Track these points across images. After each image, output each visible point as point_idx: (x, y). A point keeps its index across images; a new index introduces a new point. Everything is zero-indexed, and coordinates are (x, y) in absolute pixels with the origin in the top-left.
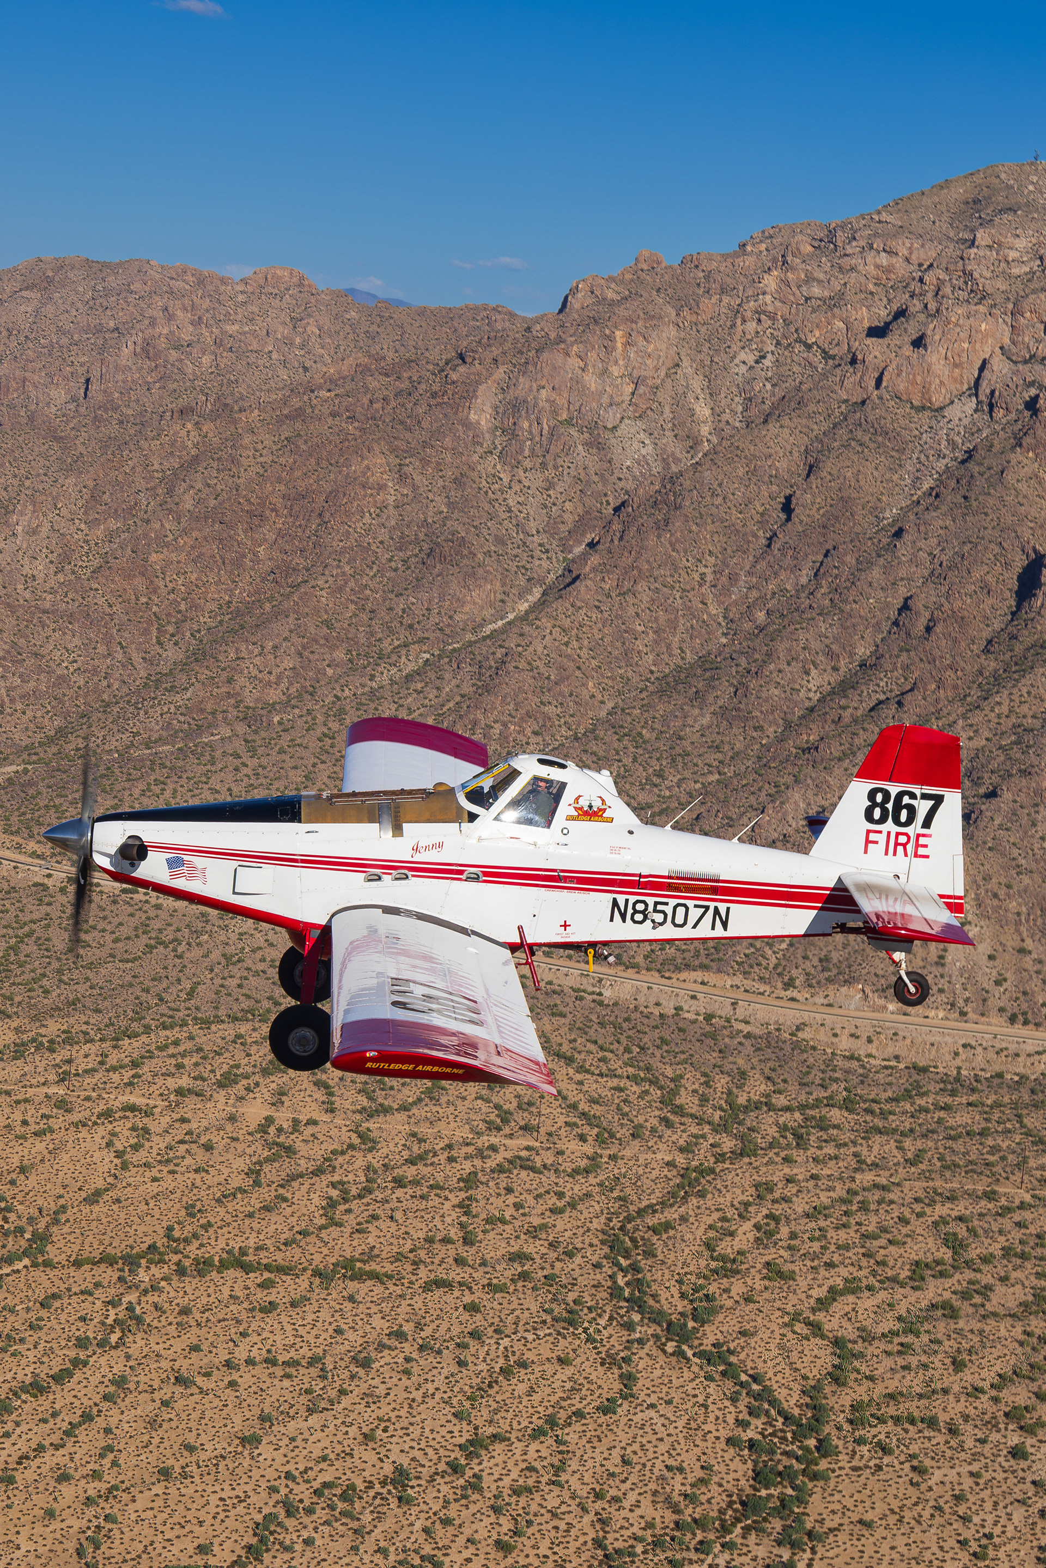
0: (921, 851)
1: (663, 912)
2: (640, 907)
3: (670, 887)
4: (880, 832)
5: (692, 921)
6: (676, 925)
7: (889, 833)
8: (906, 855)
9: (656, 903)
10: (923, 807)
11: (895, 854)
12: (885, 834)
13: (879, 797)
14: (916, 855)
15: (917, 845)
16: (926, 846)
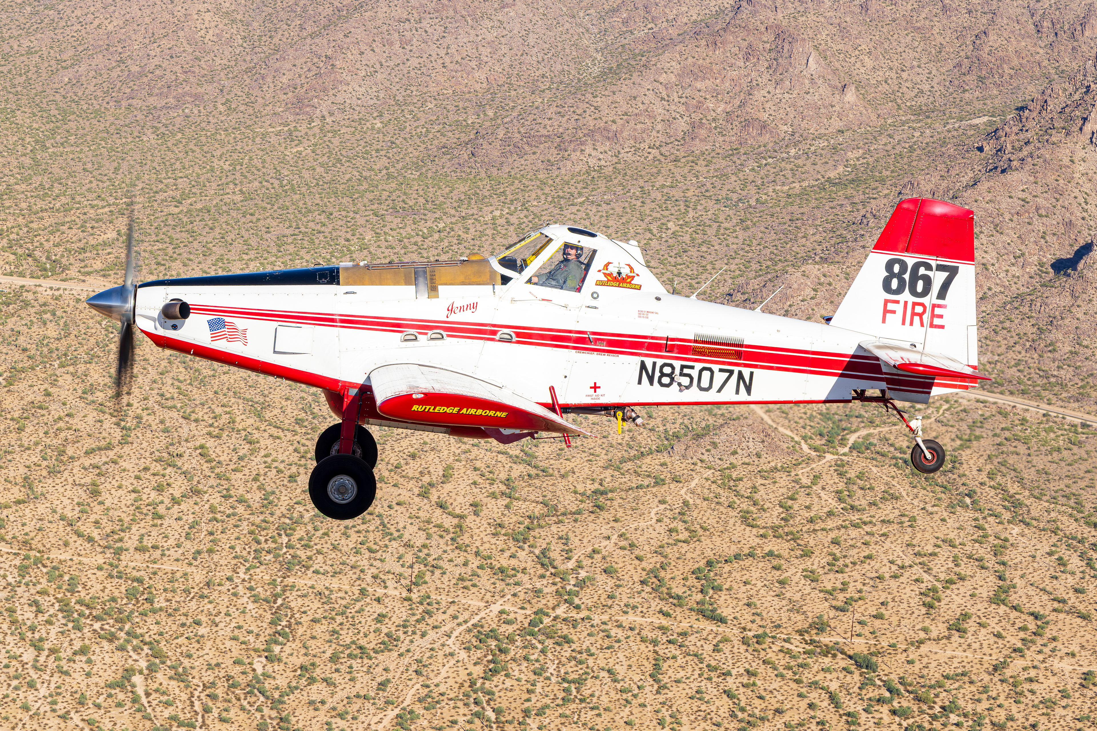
0: (937, 321)
1: (689, 376)
2: (667, 370)
3: (696, 351)
4: (897, 302)
5: (716, 385)
6: (702, 389)
7: (906, 303)
8: (922, 325)
9: (683, 367)
10: (938, 278)
11: (911, 324)
12: (902, 304)
13: (896, 268)
14: (932, 325)
15: (933, 316)
16: (941, 316)
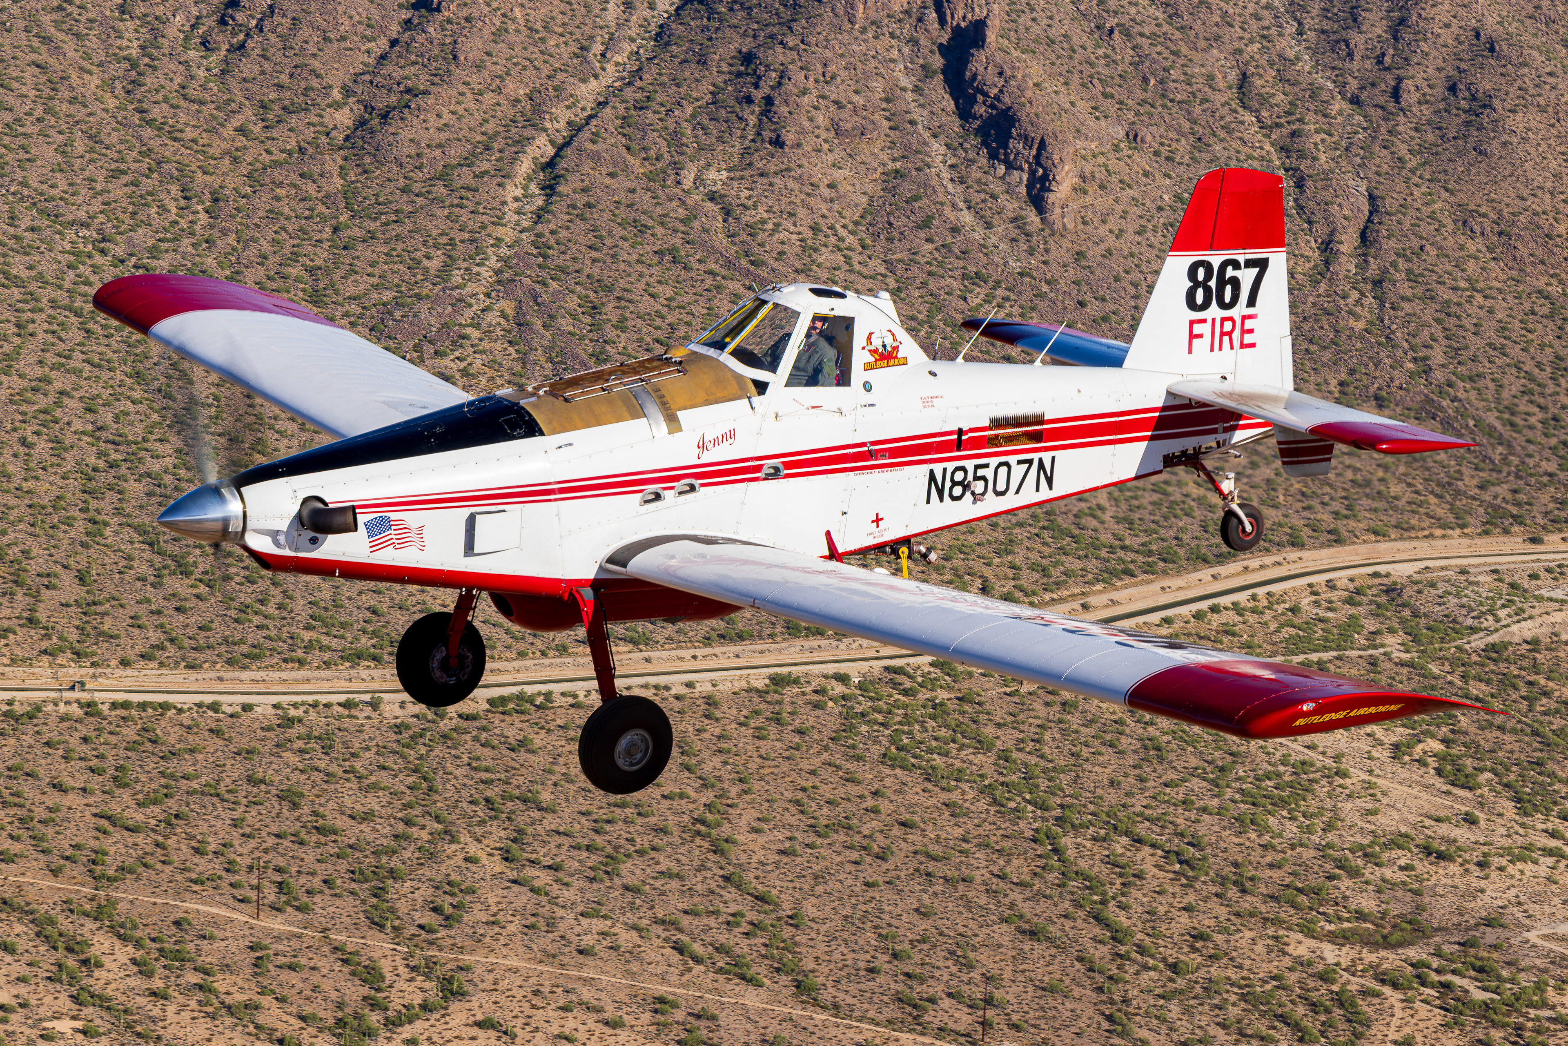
0: (1248, 339)
1: (984, 478)
2: (959, 476)
3: (993, 441)
4: (1204, 321)
5: (1014, 486)
6: (998, 494)
7: (1214, 320)
8: (1232, 348)
9: (977, 467)
10: (1247, 277)
11: (1220, 349)
12: (1209, 322)
13: (1201, 274)
14: (1242, 346)
15: (1244, 332)
16: (1251, 331)
